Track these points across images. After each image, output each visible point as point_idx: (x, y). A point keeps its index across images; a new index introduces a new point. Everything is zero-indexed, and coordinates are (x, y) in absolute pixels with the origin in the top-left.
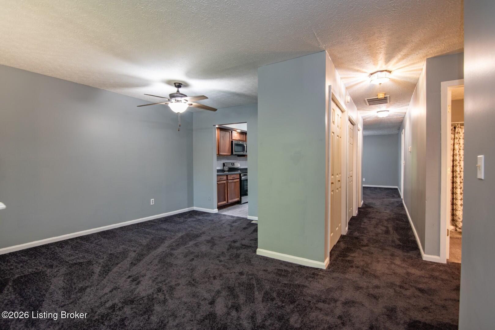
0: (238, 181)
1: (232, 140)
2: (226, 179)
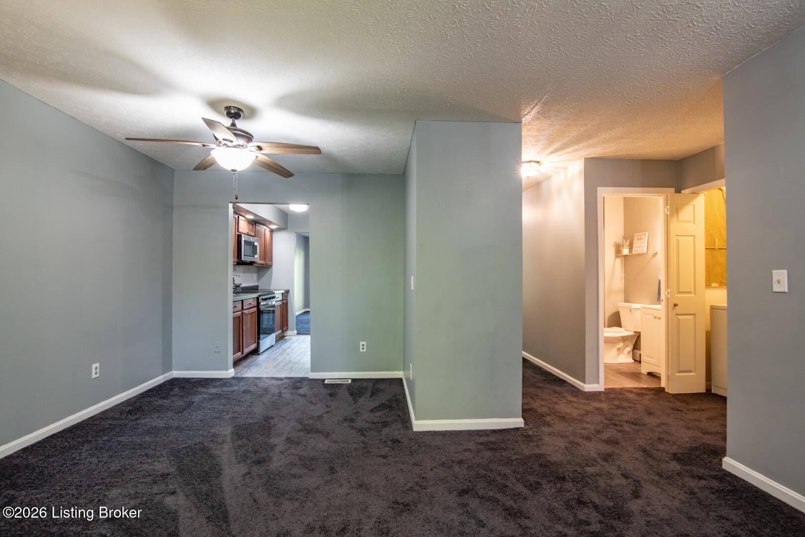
0: (255, 312)
1: (239, 233)
2: (241, 309)
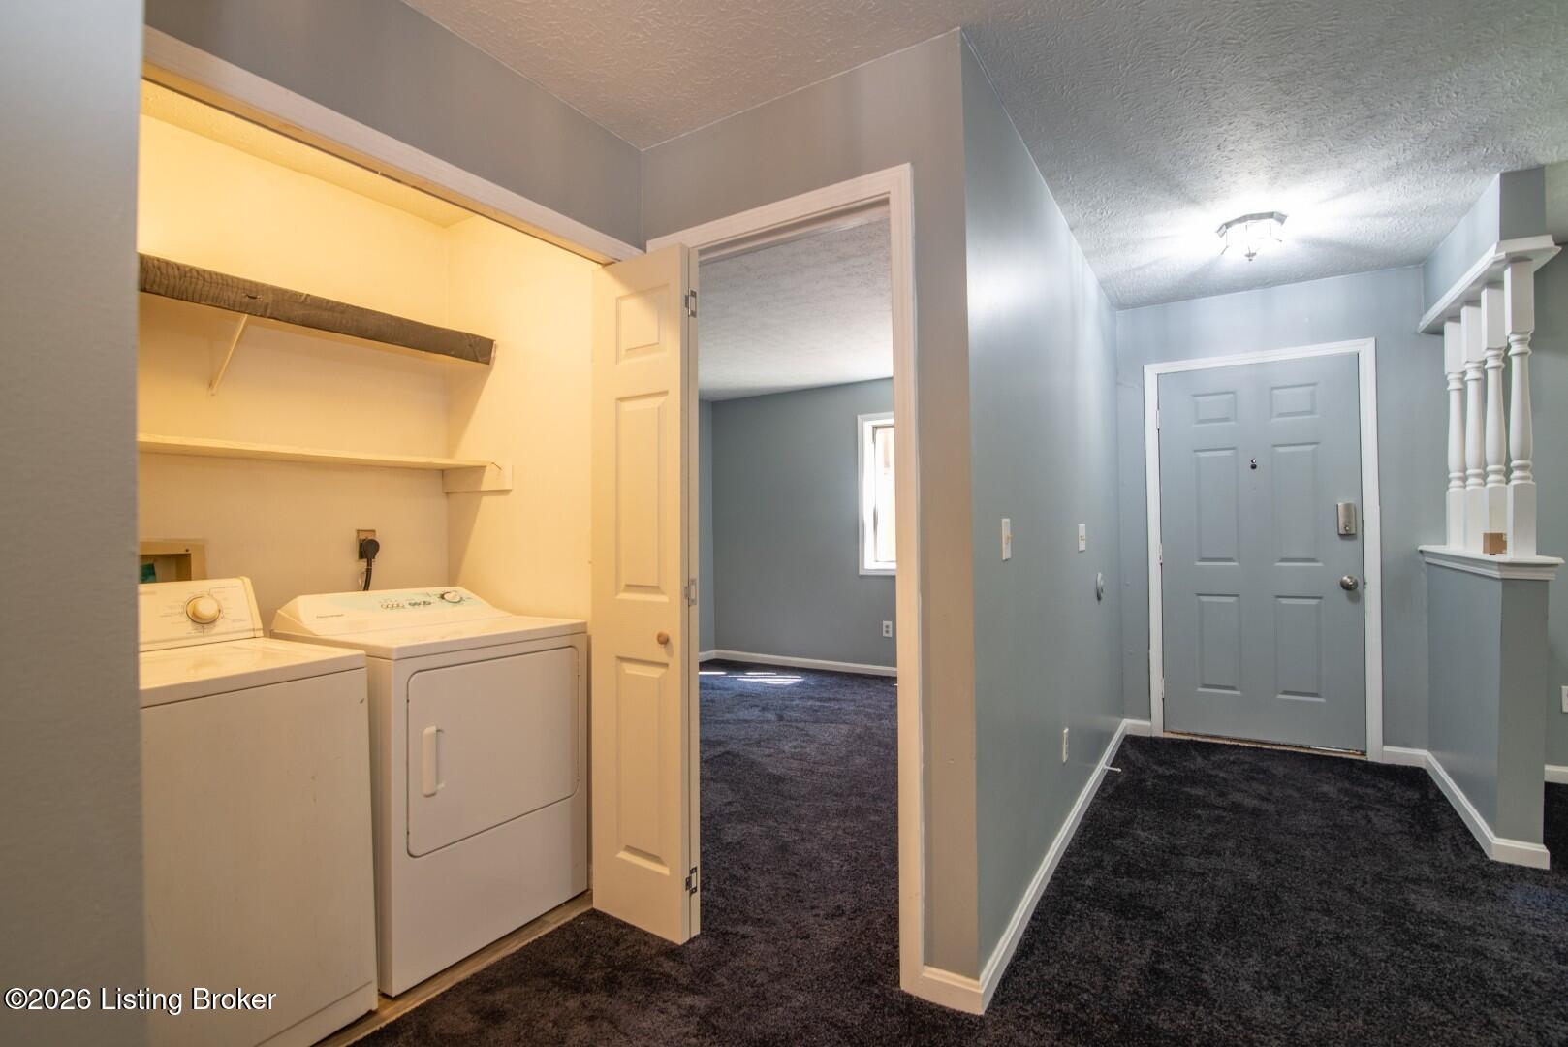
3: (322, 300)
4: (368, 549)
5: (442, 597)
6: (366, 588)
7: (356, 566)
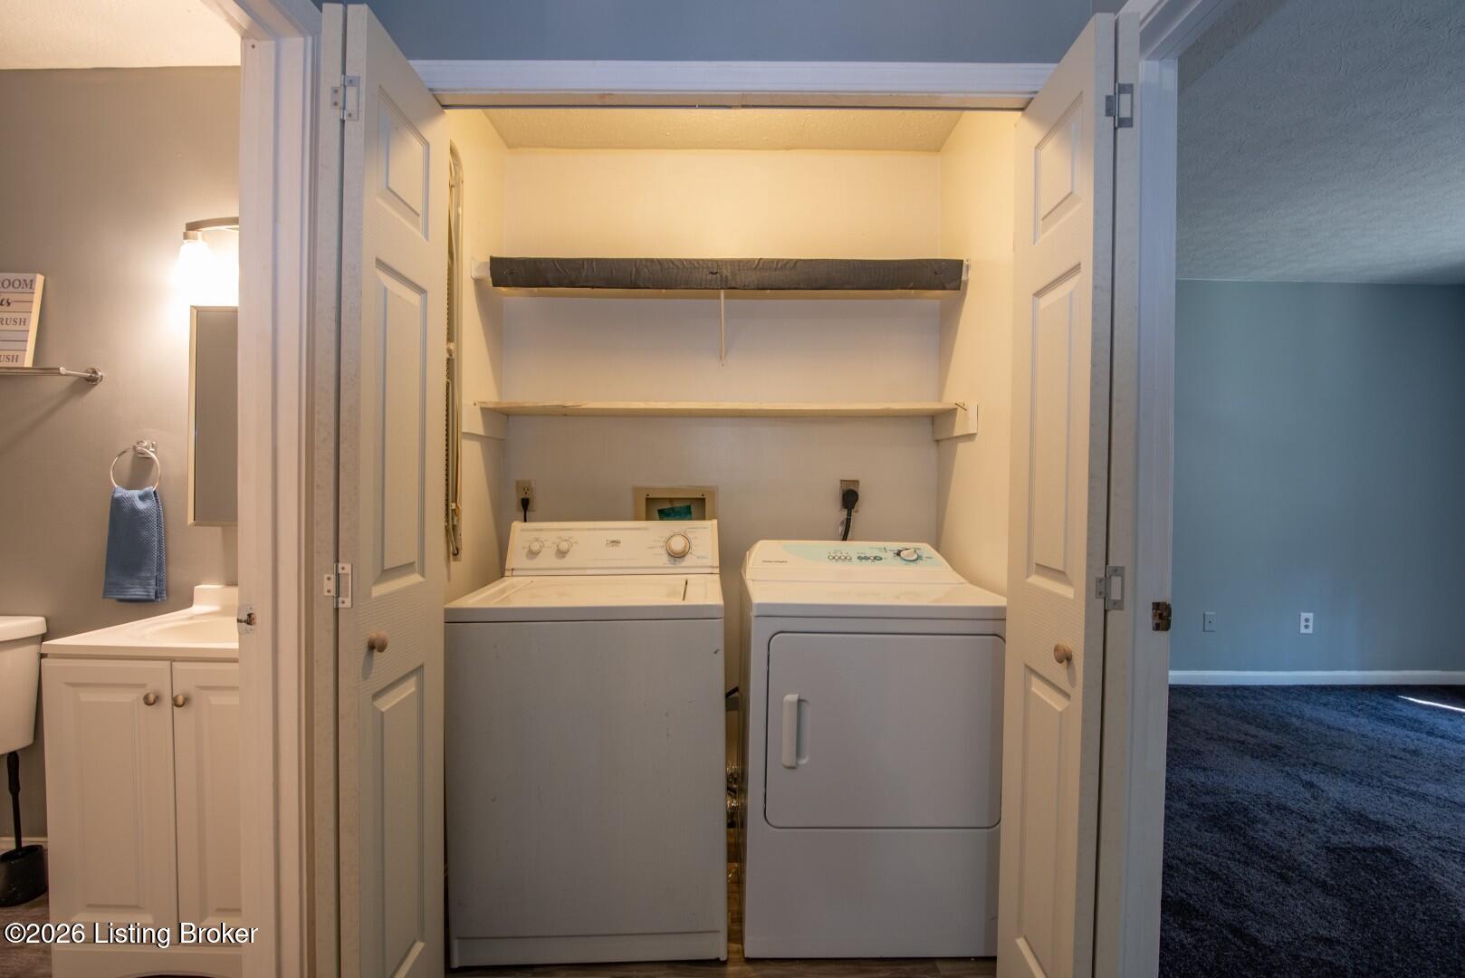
3: (772, 261)
4: (850, 498)
5: (898, 554)
6: (845, 538)
7: (837, 514)
